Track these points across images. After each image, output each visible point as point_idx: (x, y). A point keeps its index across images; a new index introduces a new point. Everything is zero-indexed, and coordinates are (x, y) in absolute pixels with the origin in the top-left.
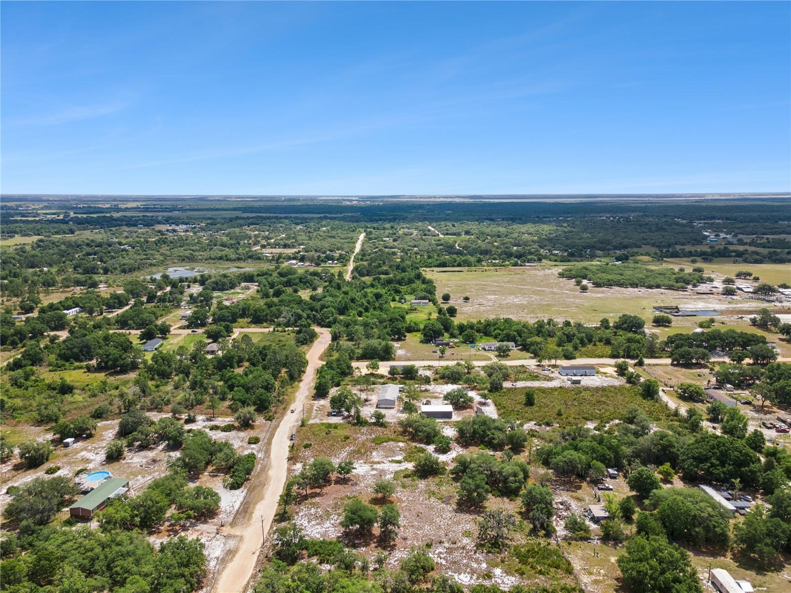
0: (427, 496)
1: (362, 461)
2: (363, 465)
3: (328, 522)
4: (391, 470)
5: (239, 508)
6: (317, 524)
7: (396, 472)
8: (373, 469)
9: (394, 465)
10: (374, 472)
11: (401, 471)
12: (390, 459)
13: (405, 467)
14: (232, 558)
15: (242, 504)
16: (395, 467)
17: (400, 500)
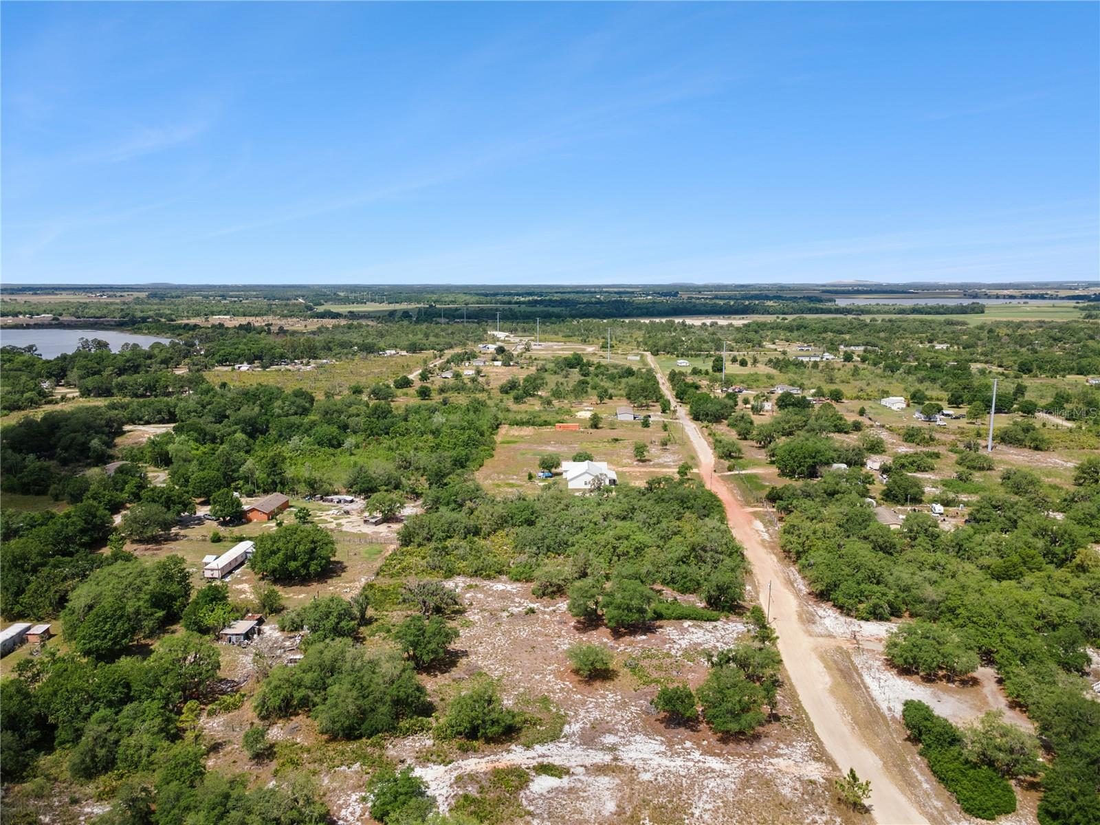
0: (504, 681)
1: (646, 777)
2: (638, 764)
3: (684, 646)
4: (567, 745)
6: (701, 644)
7: (554, 737)
8: (613, 749)
9: (557, 761)
10: (609, 739)
11: (542, 742)
12: (565, 782)
13: (531, 753)
16: (557, 753)
17: (559, 675)
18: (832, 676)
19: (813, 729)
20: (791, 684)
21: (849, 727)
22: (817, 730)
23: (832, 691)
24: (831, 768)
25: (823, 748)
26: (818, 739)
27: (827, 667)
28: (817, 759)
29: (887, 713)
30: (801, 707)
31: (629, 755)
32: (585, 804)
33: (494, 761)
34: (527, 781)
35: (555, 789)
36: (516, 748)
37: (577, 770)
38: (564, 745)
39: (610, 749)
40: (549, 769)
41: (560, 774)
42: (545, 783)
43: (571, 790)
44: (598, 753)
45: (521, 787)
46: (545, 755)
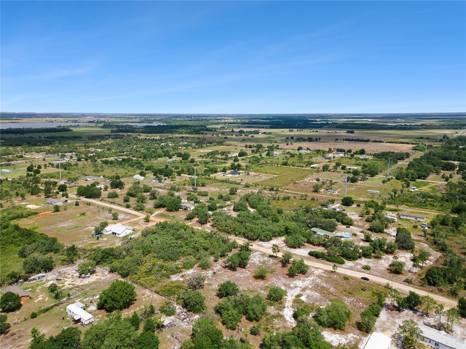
2: (304, 286)
10: (292, 285)
11: (286, 293)
12: (304, 296)
13: (290, 296)
17: (256, 281)
31: (300, 286)
32: (314, 296)
33: (289, 302)
34: (301, 300)
35: (306, 298)
36: (285, 297)
37: (301, 293)
38: (290, 291)
39: (296, 287)
40: (299, 296)
41: (301, 295)
42: (303, 298)
43: (308, 296)
44: (297, 289)
45: (303, 302)
46: (292, 295)
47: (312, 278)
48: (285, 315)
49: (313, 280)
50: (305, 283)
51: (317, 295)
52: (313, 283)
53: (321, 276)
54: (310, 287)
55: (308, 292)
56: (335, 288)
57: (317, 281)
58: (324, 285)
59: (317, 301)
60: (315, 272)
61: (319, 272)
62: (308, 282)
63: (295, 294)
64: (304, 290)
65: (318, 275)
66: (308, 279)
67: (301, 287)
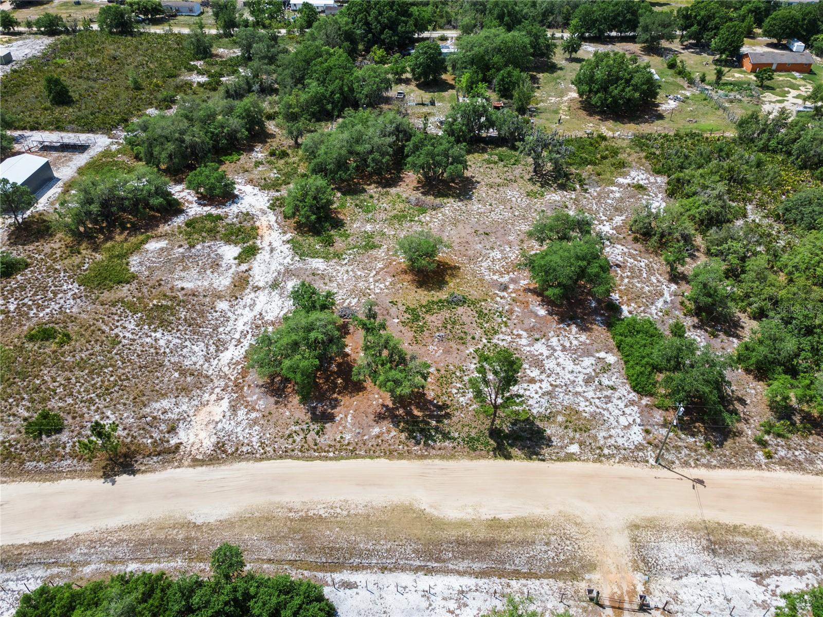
5: (461, 574)
14: (745, 533)
15: (429, 571)
18: (463, 524)
19: (298, 458)
20: (422, 457)
21: (298, 506)
22: (289, 462)
23: (408, 511)
24: (200, 457)
25: (248, 460)
26: (268, 459)
27: (495, 524)
28: (220, 447)
29: (338, 577)
30: (357, 457)
31: (262, 297)
32: (194, 272)
33: (270, 227)
34: (236, 244)
35: (221, 257)
36: (289, 236)
37: (244, 267)
38: (288, 260)
39: (275, 285)
40: (250, 253)
41: (241, 259)
42: (230, 252)
43: (215, 265)
44: (270, 278)
45: (228, 242)
46: (272, 250)
47: (226, 357)
48: (260, 193)
49: (221, 346)
50: (248, 315)
51: (189, 281)
52: (216, 328)
53: (184, 390)
54: (222, 305)
55: (223, 282)
56: (115, 341)
57: (199, 348)
58: (163, 339)
59: (183, 258)
60: (225, 404)
61: (202, 416)
62: (240, 327)
63: (262, 256)
64: (242, 283)
65: (199, 386)
66: (246, 343)
67: (257, 289)
